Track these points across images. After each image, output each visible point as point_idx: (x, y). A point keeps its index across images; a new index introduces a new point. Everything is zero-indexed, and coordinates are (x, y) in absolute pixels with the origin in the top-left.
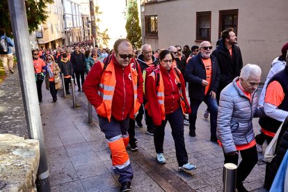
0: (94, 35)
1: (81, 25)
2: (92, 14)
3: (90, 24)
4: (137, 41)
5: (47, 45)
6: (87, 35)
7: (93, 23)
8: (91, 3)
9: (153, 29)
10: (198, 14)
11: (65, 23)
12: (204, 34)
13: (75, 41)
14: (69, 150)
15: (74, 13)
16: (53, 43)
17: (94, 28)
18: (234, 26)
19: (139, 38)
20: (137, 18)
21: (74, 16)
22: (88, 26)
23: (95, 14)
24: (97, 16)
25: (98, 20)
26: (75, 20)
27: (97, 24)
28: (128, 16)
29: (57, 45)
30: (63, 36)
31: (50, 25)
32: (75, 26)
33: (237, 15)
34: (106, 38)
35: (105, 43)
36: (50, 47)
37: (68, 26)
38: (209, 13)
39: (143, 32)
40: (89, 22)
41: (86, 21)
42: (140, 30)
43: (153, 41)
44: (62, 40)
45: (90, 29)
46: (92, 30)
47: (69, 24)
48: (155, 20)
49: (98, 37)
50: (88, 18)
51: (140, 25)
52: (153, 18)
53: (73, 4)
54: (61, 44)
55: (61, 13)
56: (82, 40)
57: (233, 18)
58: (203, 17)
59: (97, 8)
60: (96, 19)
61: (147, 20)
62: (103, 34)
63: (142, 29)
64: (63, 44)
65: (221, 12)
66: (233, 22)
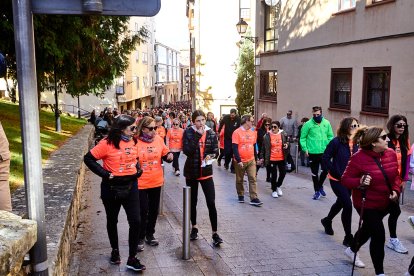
0: (192, 92)
1: (179, 80)
2: (192, 64)
3: (188, 79)
4: (250, 104)
5: (129, 104)
6: (185, 93)
7: (192, 76)
8: (192, 50)
9: (270, 90)
10: (333, 70)
11: (157, 76)
12: (342, 99)
13: (169, 100)
15: (170, 63)
16: (138, 102)
17: (193, 83)
18: (385, 90)
19: (253, 101)
21: (170, 68)
23: (197, 66)
24: (198, 68)
25: (200, 73)
26: (170, 73)
27: (198, 79)
28: (239, 68)
29: (143, 105)
30: (152, 93)
31: (136, 78)
32: (170, 80)
33: (389, 74)
34: (208, 99)
35: (205, 106)
36: (134, 107)
37: (161, 80)
38: (350, 70)
39: (256, 93)
41: (185, 74)
43: (270, 105)
44: (150, 99)
46: (191, 86)
47: (162, 78)
48: (274, 77)
49: (197, 97)
50: (188, 71)
51: (255, 83)
52: (271, 74)
53: (170, 51)
54: (149, 103)
55: (152, 63)
56: (179, 100)
57: (384, 77)
58: (340, 76)
59: (199, 57)
60: (197, 73)
61: (263, 76)
62: (205, 94)
63: (256, 86)
64: (152, 103)
65: (366, 70)
66: (384, 83)
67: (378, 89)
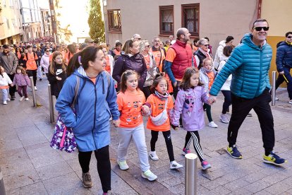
0: (55, 31)
1: (41, 20)
2: (52, 8)
3: (50, 19)
4: (100, 36)
5: (3, 41)
6: (47, 30)
7: (53, 17)
9: (116, 23)
10: (161, 7)
11: (23, 18)
12: (168, 28)
13: (35, 36)
14: (29, 152)
15: (32, 7)
16: (10, 39)
17: (54, 22)
18: (196, 20)
19: (102, 33)
20: (100, 13)
21: (32, 11)
22: (48, 22)
23: (55, 8)
24: (57, 10)
25: (59, 15)
26: (33, 15)
27: (58, 18)
28: (90, 9)
29: (15, 41)
30: (20, 32)
31: (6, 20)
32: (34, 21)
33: (198, 9)
34: (68, 34)
35: (67, 39)
36: (7, 43)
37: (26, 21)
38: (172, 7)
39: (106, 27)
40: (49, 16)
41: (45, 16)
42: (103, 24)
43: (117, 35)
44: (20, 36)
45: (50, 23)
46: (53, 25)
47: (27, 19)
48: (118, 14)
49: (59, 32)
50: (47, 13)
51: (103, 19)
52: (115, 13)
54: (19, 40)
55: (17, 7)
56: (43, 36)
57: (195, 12)
58: (165, 11)
59: (57, 4)
60: (57, 14)
61: (110, 14)
62: (66, 30)
63: (105, 24)
64: (22, 40)
65: (183, 6)
66: (195, 16)
67: (191, 20)
